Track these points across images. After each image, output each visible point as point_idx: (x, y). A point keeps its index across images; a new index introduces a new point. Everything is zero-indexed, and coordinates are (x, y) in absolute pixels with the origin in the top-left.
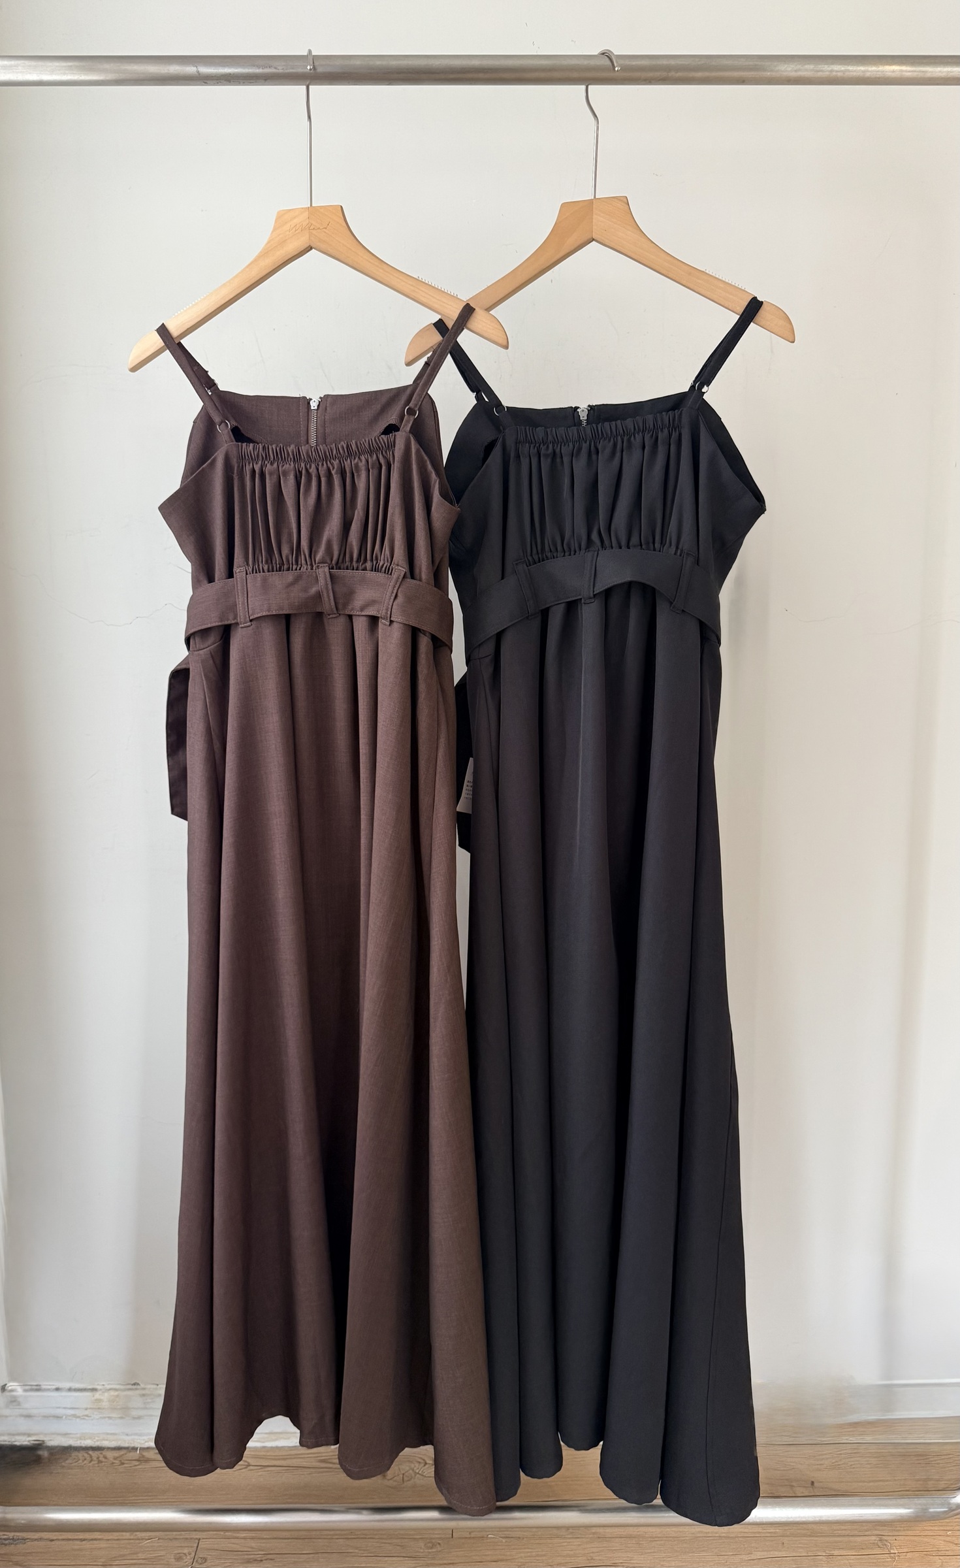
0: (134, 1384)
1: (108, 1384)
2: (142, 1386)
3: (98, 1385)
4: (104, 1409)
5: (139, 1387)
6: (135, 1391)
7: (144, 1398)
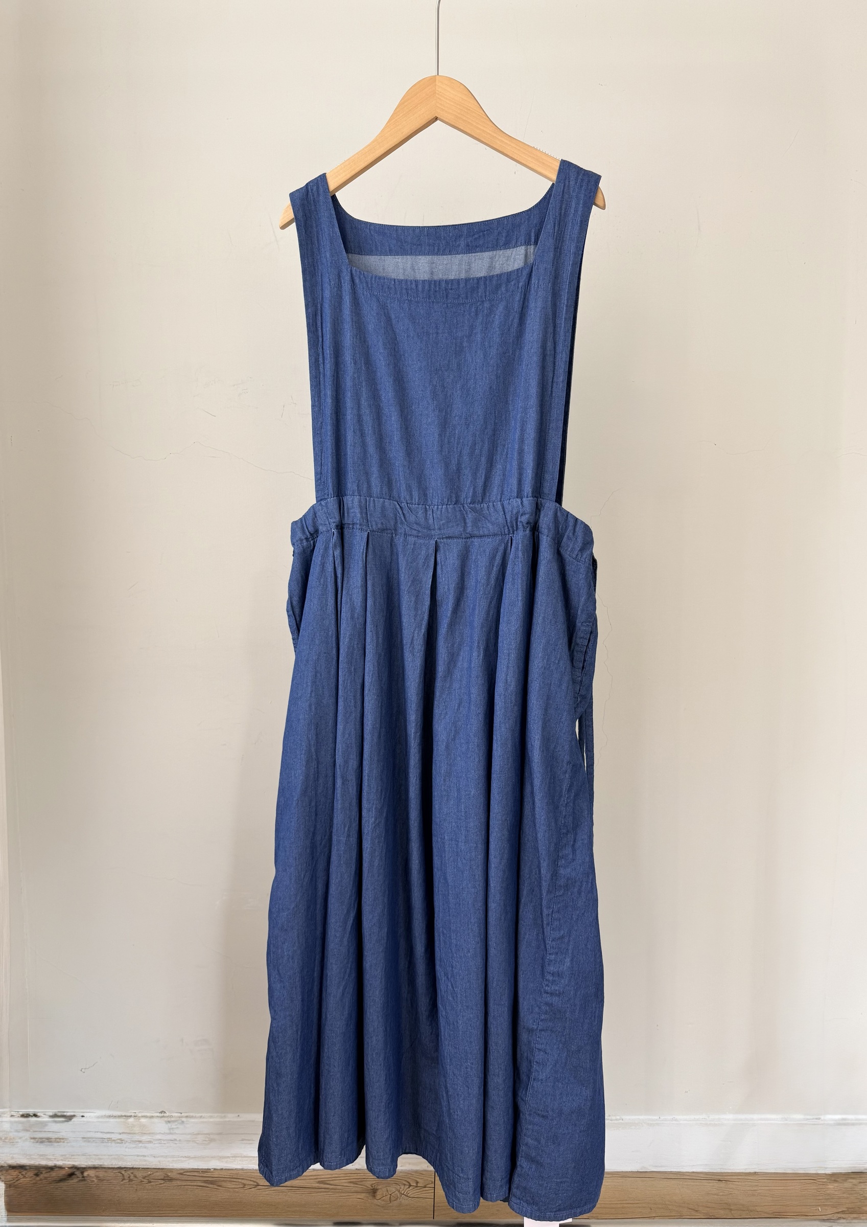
0: (161, 1112)
1: (139, 1112)
2: (167, 1114)
3: (131, 1112)
4: (135, 1133)
5: (165, 1115)
6: (162, 1119)
7: (169, 1125)
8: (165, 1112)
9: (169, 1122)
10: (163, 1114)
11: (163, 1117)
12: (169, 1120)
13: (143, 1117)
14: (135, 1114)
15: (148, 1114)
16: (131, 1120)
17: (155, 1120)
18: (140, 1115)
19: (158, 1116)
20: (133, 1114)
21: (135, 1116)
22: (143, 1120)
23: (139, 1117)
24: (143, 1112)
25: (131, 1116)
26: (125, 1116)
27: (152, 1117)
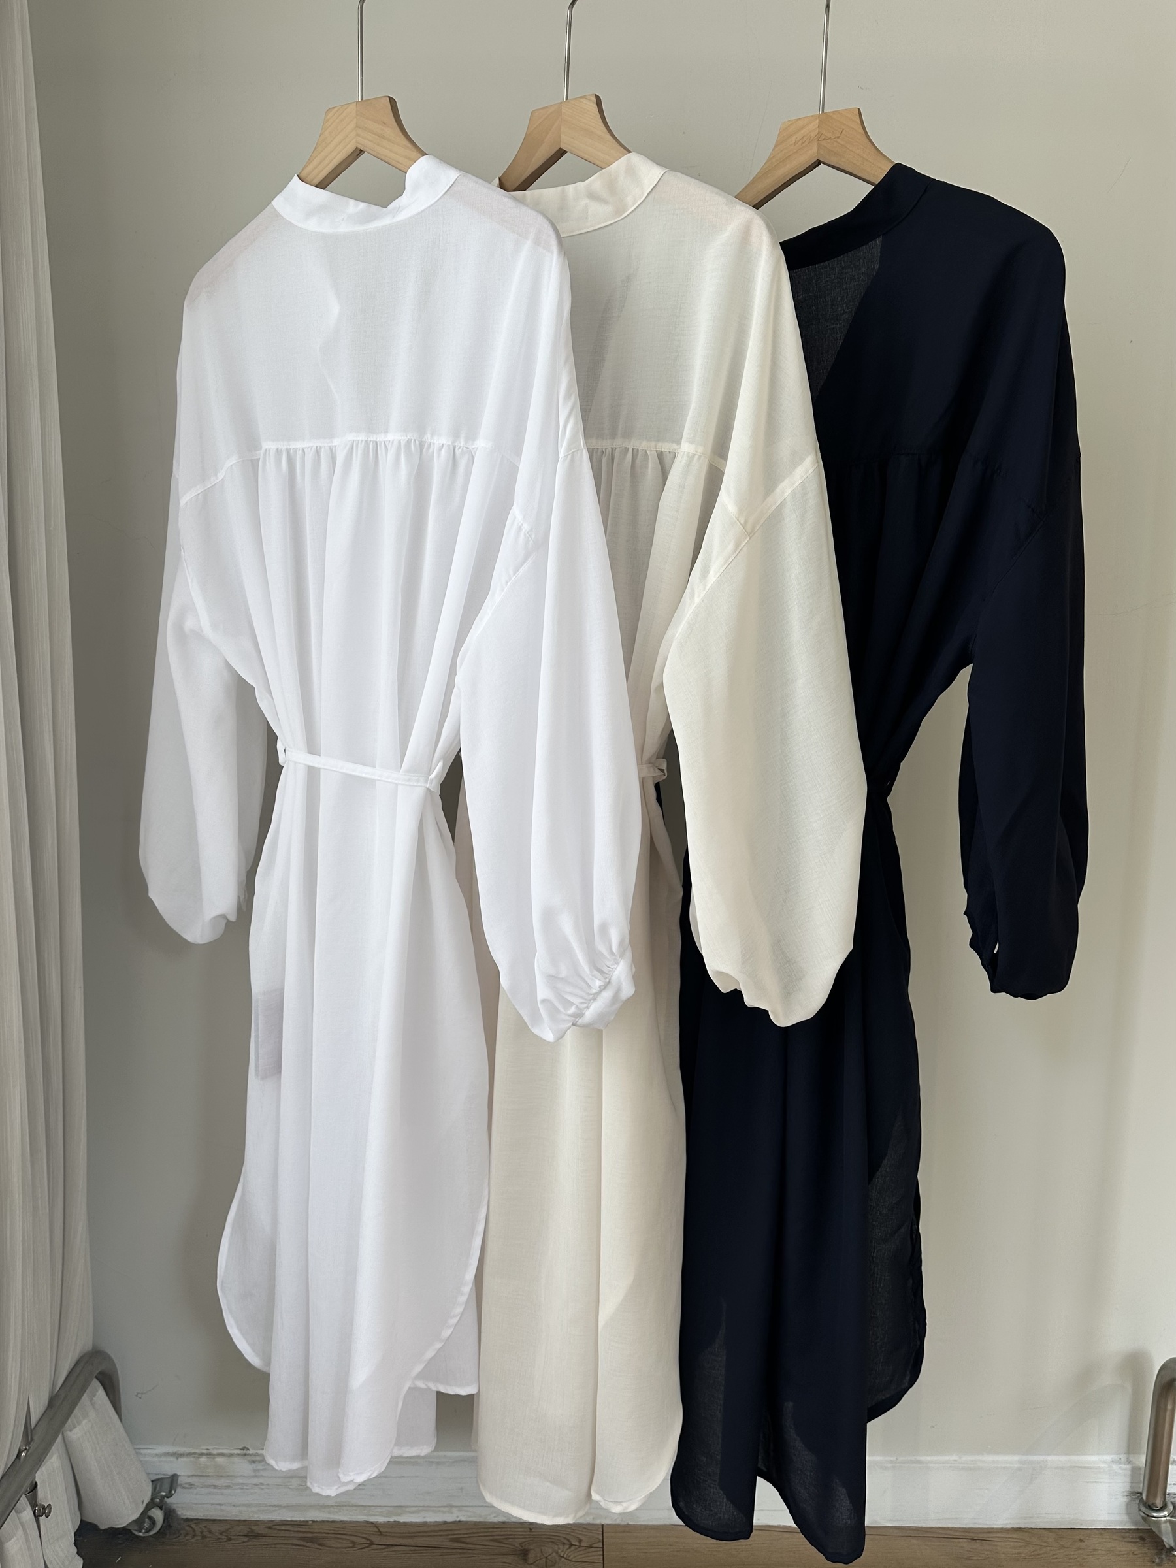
0: (243, 1449)
1: (215, 1449)
2: (251, 1451)
3: (203, 1449)
5: (248, 1452)
6: (246, 1457)
7: (254, 1465)
8: (248, 1449)
9: (254, 1462)
10: (245, 1452)
11: (245, 1455)
12: (254, 1458)
13: (218, 1455)
14: (208, 1451)
15: (225, 1451)
16: (203, 1459)
17: (236, 1459)
18: (215, 1452)
19: (238, 1454)
20: (205, 1451)
21: (207, 1454)
22: (219, 1460)
23: (214, 1455)
24: (219, 1449)
25: (202, 1454)
26: (194, 1453)
27: (231, 1455)
